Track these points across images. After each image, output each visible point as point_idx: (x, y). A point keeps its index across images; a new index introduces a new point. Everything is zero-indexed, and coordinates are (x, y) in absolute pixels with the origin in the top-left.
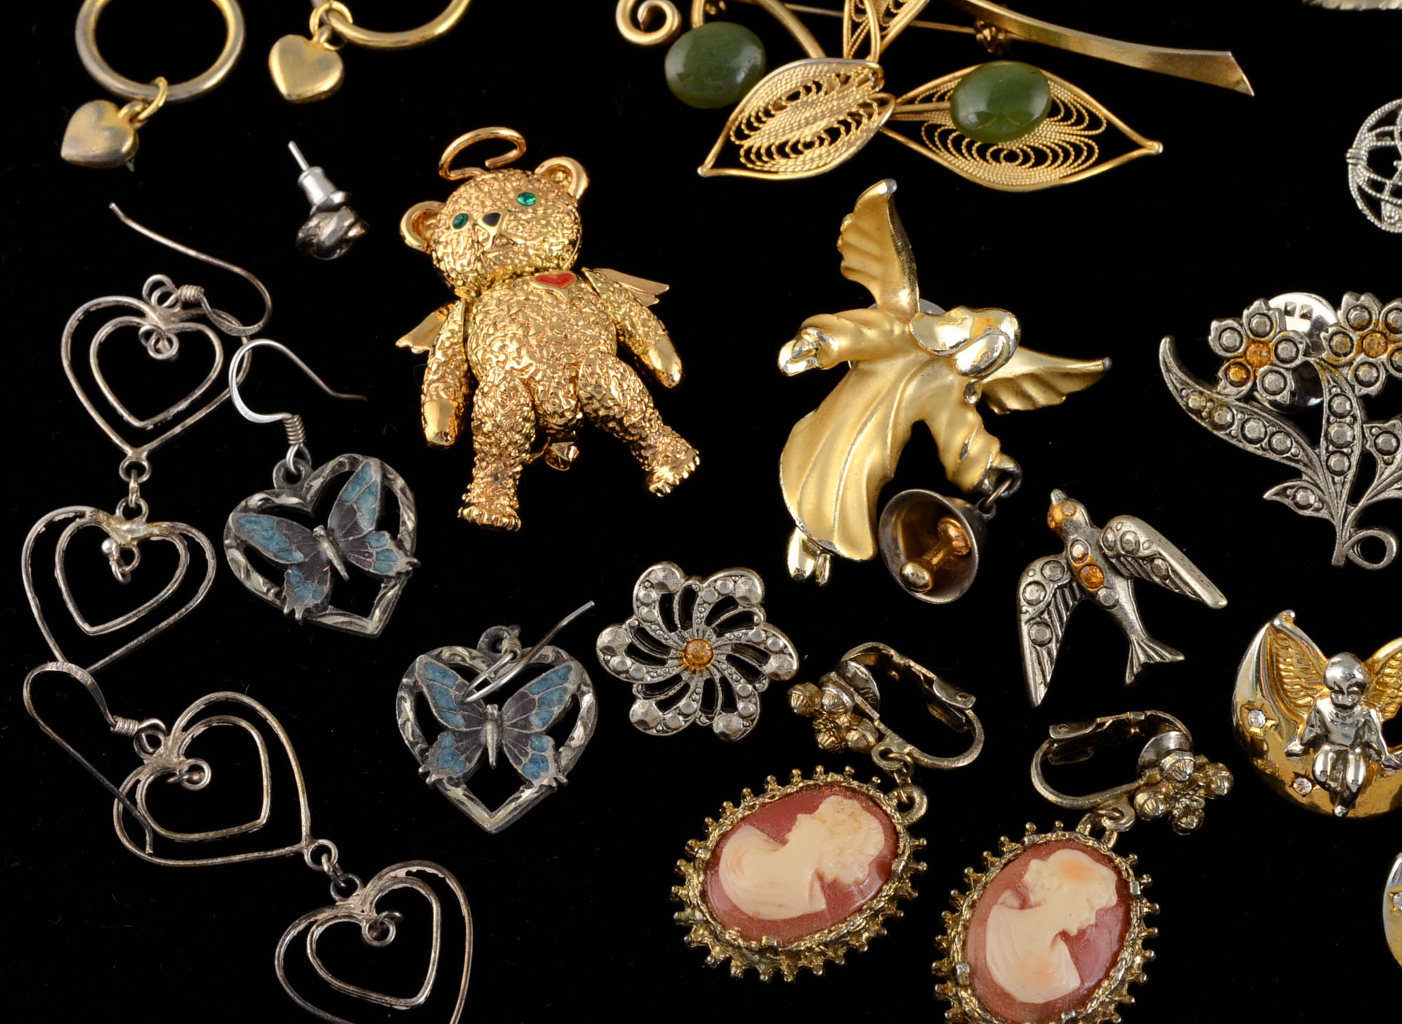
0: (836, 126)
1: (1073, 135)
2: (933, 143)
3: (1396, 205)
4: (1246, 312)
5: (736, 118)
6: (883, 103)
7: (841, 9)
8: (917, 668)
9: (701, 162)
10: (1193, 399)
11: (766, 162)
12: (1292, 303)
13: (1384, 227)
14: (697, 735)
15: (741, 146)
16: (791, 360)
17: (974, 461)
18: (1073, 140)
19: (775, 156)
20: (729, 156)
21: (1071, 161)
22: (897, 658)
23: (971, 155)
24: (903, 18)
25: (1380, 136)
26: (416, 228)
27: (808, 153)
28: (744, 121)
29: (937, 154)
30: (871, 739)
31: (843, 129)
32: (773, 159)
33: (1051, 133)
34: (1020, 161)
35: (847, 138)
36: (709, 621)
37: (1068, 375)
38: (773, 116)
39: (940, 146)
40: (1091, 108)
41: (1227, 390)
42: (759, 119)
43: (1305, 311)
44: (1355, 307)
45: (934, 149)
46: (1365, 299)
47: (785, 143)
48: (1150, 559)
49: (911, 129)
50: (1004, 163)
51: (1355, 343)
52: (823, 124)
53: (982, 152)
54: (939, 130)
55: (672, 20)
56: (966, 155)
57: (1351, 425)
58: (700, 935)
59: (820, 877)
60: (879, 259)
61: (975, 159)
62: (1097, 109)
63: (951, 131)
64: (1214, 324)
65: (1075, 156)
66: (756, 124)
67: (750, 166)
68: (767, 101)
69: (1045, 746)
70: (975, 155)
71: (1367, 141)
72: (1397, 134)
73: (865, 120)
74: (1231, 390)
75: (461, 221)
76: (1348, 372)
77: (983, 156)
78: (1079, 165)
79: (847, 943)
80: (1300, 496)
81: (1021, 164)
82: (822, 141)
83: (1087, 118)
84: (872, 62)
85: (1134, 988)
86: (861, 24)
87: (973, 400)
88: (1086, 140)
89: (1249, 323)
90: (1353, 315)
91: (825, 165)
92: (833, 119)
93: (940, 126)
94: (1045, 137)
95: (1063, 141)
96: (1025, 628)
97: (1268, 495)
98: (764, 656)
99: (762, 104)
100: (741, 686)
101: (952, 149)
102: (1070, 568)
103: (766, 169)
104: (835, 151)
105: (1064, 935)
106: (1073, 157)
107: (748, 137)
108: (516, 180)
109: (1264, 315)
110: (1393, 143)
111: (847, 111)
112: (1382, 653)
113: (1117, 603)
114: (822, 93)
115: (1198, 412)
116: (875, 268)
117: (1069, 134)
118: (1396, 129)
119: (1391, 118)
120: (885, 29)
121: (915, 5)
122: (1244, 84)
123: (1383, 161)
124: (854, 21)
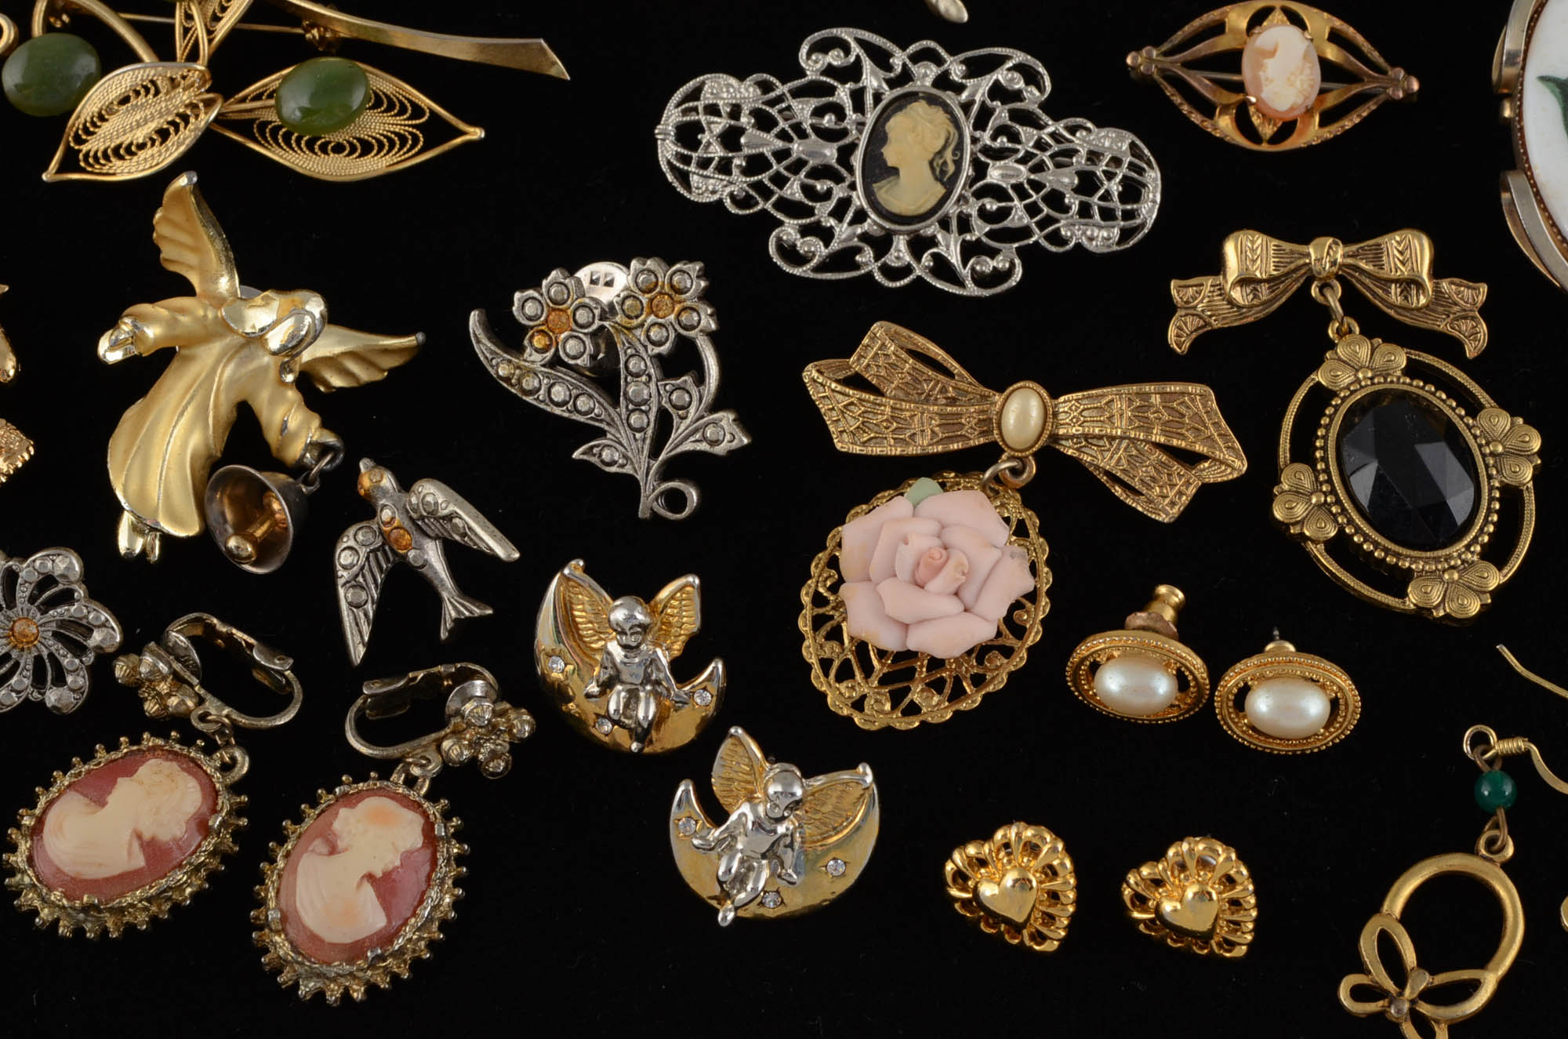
0: (165, 126)
1: (397, 125)
2: (265, 139)
3: (702, 176)
4: (545, 283)
5: (74, 125)
6: (209, 104)
7: (173, 16)
8: (238, 634)
9: (45, 168)
10: (502, 368)
11: (104, 165)
12: (597, 272)
13: (693, 197)
14: (31, 710)
15: (80, 151)
16: (109, 350)
17: (295, 435)
18: (397, 130)
19: (112, 159)
20: (70, 162)
21: (396, 150)
22: (223, 629)
23: (301, 149)
24: (228, 21)
25: (685, 112)
27: (142, 154)
28: (81, 127)
29: (269, 150)
30: (190, 703)
31: (172, 129)
32: (110, 161)
33: (377, 124)
34: (347, 152)
35: (176, 138)
36: (32, 599)
37: (386, 351)
38: (107, 120)
39: (271, 142)
40: (413, 99)
41: (533, 358)
42: (94, 124)
43: (608, 279)
44: (642, 271)
45: (266, 145)
46: (650, 263)
47: (119, 146)
48: (449, 518)
49: (245, 127)
50: (332, 155)
51: (645, 305)
52: (153, 126)
53: (310, 145)
54: (270, 127)
55: (9, 34)
56: (296, 149)
57: (647, 384)
58: (29, 899)
59: (139, 837)
60: (195, 249)
61: (304, 152)
62: (419, 99)
63: (279, 128)
64: (517, 295)
65: (400, 145)
66: (92, 129)
67: (89, 169)
68: (100, 106)
69: (360, 701)
70: (305, 149)
71: (673, 117)
72: (700, 109)
73: (192, 120)
74: (537, 357)
76: (640, 333)
77: (312, 150)
78: (404, 154)
79: (169, 898)
80: (606, 455)
81: (349, 155)
82: (153, 141)
83: (410, 108)
84: (200, 66)
85: (444, 925)
86: (190, 29)
87: (290, 378)
88: (410, 129)
89: (548, 292)
90: (641, 278)
91: (156, 165)
92: (162, 121)
93: (271, 122)
94: (370, 128)
95: (388, 131)
96: (341, 591)
97: (576, 455)
98: (88, 630)
99: (96, 109)
100: (67, 660)
101: (282, 144)
102: (381, 533)
103: (104, 171)
104: (166, 151)
105: (370, 877)
106: (398, 146)
107: (85, 142)
109: (561, 283)
110: (697, 118)
111: (175, 111)
112: (664, 594)
113: (426, 563)
114: (150, 96)
115: (508, 380)
116: (191, 258)
117: (393, 124)
118: (700, 105)
119: (695, 94)
120: (213, 32)
121: (238, 8)
122: (559, 69)
123: (688, 135)
124: (184, 27)
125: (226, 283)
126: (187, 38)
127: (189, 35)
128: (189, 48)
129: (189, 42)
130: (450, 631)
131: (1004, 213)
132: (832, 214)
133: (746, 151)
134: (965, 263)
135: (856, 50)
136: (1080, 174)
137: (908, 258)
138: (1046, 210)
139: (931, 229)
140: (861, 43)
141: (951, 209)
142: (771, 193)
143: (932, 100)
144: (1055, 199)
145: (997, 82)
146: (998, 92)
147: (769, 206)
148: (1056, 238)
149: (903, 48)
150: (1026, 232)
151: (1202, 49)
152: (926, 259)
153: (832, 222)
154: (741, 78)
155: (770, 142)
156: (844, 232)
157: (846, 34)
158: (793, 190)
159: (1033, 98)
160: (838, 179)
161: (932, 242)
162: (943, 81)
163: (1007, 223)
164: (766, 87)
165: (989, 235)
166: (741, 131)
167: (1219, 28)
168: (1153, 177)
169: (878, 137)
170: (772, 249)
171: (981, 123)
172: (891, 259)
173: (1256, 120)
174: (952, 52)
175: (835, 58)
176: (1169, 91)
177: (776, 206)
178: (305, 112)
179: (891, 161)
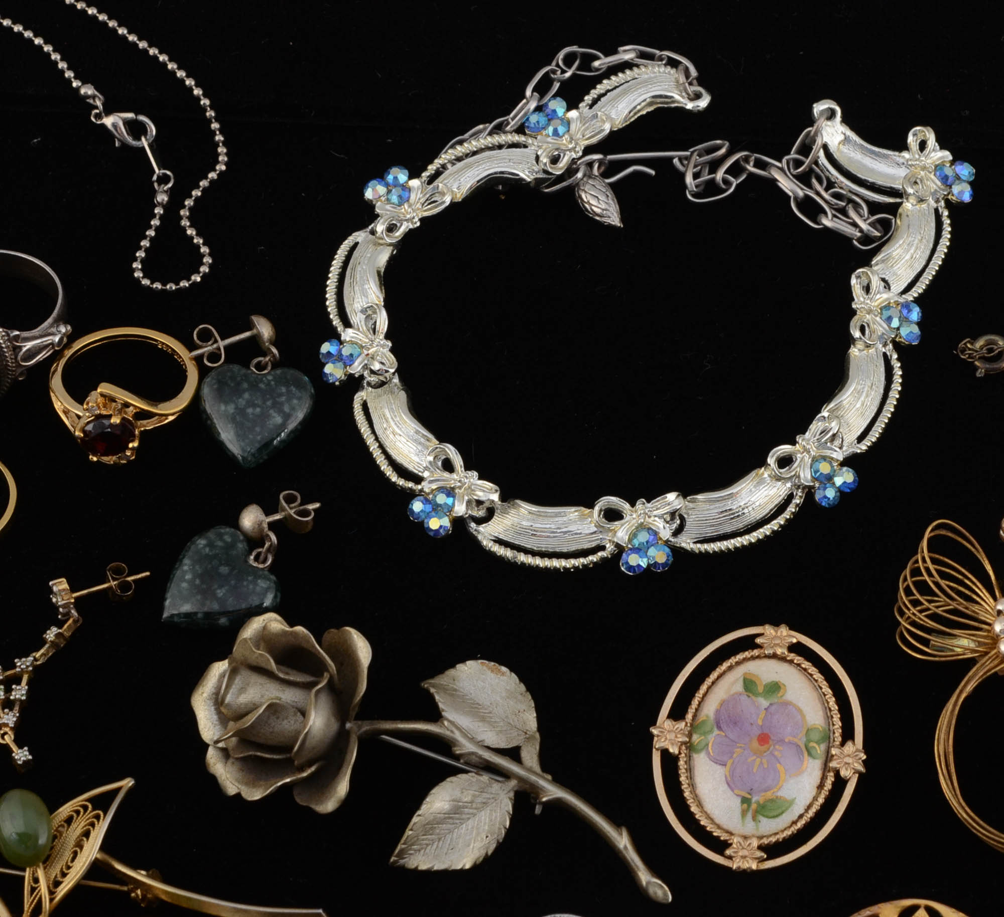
7: (24, 872)
24: (66, 885)
86: (37, 887)
120: (54, 893)
121: (75, 876)
124: (31, 886)
126: (34, 896)
127: (35, 893)
128: (34, 903)
129: (34, 899)
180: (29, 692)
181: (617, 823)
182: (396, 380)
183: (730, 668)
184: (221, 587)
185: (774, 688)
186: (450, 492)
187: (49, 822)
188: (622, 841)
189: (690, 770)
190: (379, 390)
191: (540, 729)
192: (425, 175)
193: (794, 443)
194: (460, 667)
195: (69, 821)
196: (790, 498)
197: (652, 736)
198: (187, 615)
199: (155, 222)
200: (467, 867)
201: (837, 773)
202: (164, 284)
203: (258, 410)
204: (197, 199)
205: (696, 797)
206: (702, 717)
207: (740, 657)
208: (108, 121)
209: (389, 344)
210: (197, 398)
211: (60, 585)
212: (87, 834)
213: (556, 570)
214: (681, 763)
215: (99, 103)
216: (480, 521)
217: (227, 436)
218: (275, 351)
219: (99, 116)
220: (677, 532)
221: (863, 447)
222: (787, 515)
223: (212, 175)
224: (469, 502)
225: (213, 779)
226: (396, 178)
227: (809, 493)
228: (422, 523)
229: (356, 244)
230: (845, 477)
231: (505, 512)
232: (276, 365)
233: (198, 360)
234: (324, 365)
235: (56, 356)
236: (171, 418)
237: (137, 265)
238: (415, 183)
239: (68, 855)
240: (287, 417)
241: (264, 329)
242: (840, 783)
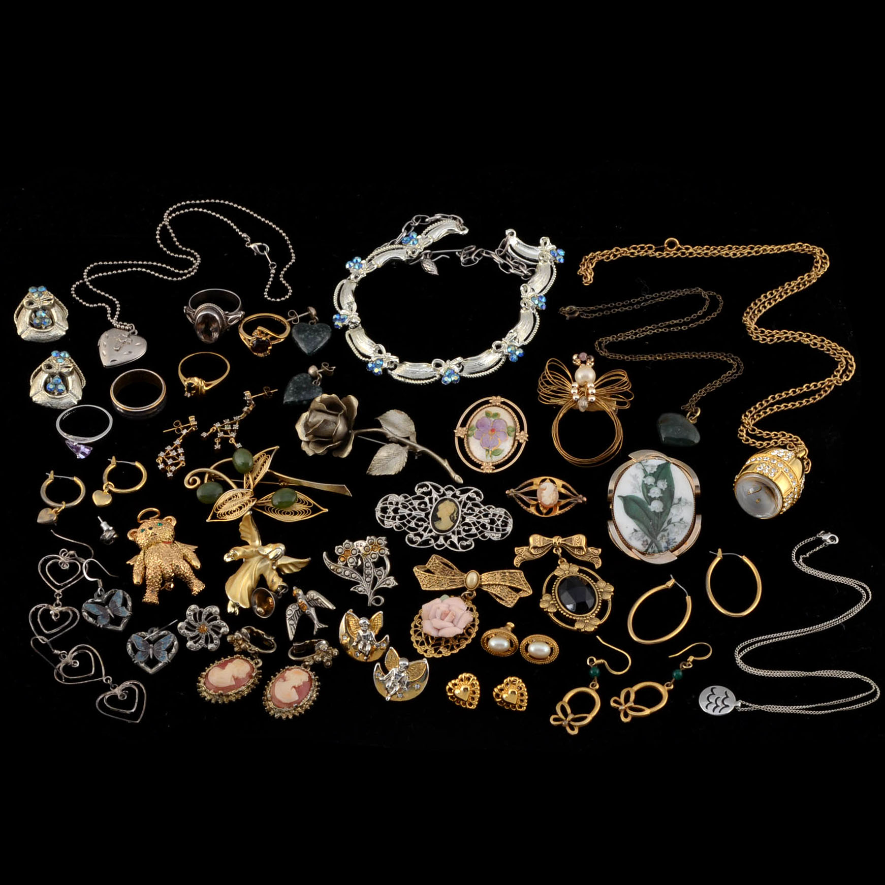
0: (241, 506)
1: (304, 507)
2: (268, 511)
3: (388, 521)
4: (344, 543)
5: (216, 506)
6: (253, 501)
7: (243, 480)
8: (260, 631)
9: (207, 518)
10: (331, 566)
11: (224, 517)
12: (358, 543)
13: (385, 527)
14: (204, 650)
15: (217, 513)
16: (227, 559)
17: (275, 583)
18: (304, 509)
20: (214, 517)
22: (256, 630)
23: (278, 514)
24: (258, 478)
25: (383, 504)
26: (131, 535)
27: (234, 513)
28: (218, 507)
30: (247, 646)
31: (243, 507)
32: (226, 516)
33: (299, 507)
34: (290, 514)
35: (244, 509)
36: (206, 619)
37: (300, 563)
38: (225, 504)
39: (270, 512)
40: (309, 501)
41: (340, 564)
43: (361, 544)
44: (370, 539)
45: (268, 513)
46: (372, 537)
47: (228, 511)
48: (317, 599)
49: (262, 508)
50: (286, 515)
51: (370, 548)
52: (238, 506)
53: (280, 513)
54: (269, 508)
55: (199, 481)
56: (276, 514)
57: (371, 569)
58: (205, 694)
59: (234, 677)
60: (250, 533)
62: (311, 501)
63: (272, 508)
64: (336, 547)
65: (305, 513)
66: (221, 507)
67: (220, 518)
69: (292, 648)
71: (380, 505)
73: (248, 504)
74: (341, 563)
75: (143, 530)
76: (369, 556)
78: (306, 515)
79: (241, 694)
80: (360, 589)
82: (237, 510)
83: (308, 503)
84: (251, 490)
85: (314, 701)
86: (248, 481)
87: (275, 568)
88: (308, 509)
89: (345, 546)
90: (369, 543)
91: (238, 517)
92: (240, 504)
93: (269, 506)
94: (297, 508)
95: (302, 509)
96: (287, 621)
97: (352, 589)
98: (220, 628)
99: (222, 502)
100: (215, 636)
101: (273, 512)
102: (299, 606)
103: (224, 519)
104: (241, 512)
105: (294, 687)
107: (219, 511)
108: (158, 521)
109: (348, 543)
110: (387, 505)
111: (244, 502)
112: (373, 617)
113: (311, 614)
114: (237, 498)
115: (333, 570)
116: (248, 535)
118: (388, 502)
119: (386, 499)
120: (255, 482)
121: (262, 476)
122: (349, 493)
123: (384, 510)
124: (246, 481)
125: (258, 542)
126: (247, 483)
128: (247, 485)
130: (317, 632)
131: (470, 530)
132: (423, 530)
133: (400, 514)
134: (459, 543)
135: (430, 487)
136: (490, 519)
137: (443, 542)
138: (481, 529)
139: (450, 534)
140: (432, 486)
141: (455, 528)
142: (407, 525)
143: (451, 500)
144: (484, 526)
145: (469, 496)
146: (469, 498)
147: (406, 529)
148: (484, 536)
149: (443, 487)
150: (476, 535)
151: (526, 489)
152: (448, 542)
153: (423, 533)
154: (399, 495)
155: (406, 512)
156: (426, 535)
157: (427, 483)
158: (413, 525)
159: (478, 500)
160: (425, 521)
161: (450, 537)
162: (454, 496)
163: (471, 533)
164: (406, 497)
165: (466, 535)
166: (399, 509)
167: (532, 484)
168: (511, 521)
169: (436, 510)
170: (406, 540)
171: (464, 507)
172: (438, 542)
173: (541, 509)
174: (457, 488)
175: (425, 489)
176: (517, 501)
177: (407, 529)
178: (280, 503)
179: (439, 516)
180: (239, 427)
181: (443, 458)
182: (360, 326)
183: (481, 410)
184: (303, 391)
185: (496, 415)
186: (381, 360)
187: (253, 459)
188: (445, 464)
189: (468, 443)
190: (355, 329)
191: (416, 431)
192: (367, 259)
193: (501, 341)
194: (387, 412)
195: (258, 459)
196: (501, 359)
197: (455, 433)
198: (292, 402)
199: (271, 279)
200: (393, 474)
201: (518, 441)
202: (276, 299)
203: (312, 336)
204: (285, 271)
205: (470, 451)
206: (471, 425)
207: (484, 407)
208: (252, 246)
209: (357, 314)
210: (290, 334)
211: (247, 394)
212: (265, 462)
213: (419, 384)
214: (465, 441)
215: (249, 240)
216: (392, 370)
217: (302, 345)
218: (317, 318)
219: (248, 245)
220: (461, 371)
221: (526, 343)
222: (500, 365)
223: (290, 263)
224: (388, 363)
225: (304, 452)
226: (357, 261)
227: (507, 357)
228: (372, 371)
229: (343, 284)
230: (519, 352)
231: (400, 366)
232: (317, 322)
233: (290, 322)
234: (334, 323)
235: (240, 322)
236: (282, 340)
237: (265, 293)
238: (364, 262)
239: (259, 469)
240: (323, 338)
241: (313, 311)
242: (520, 445)
